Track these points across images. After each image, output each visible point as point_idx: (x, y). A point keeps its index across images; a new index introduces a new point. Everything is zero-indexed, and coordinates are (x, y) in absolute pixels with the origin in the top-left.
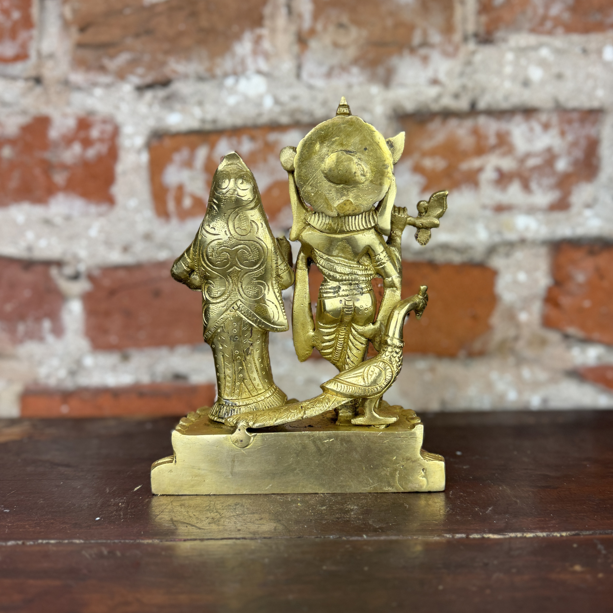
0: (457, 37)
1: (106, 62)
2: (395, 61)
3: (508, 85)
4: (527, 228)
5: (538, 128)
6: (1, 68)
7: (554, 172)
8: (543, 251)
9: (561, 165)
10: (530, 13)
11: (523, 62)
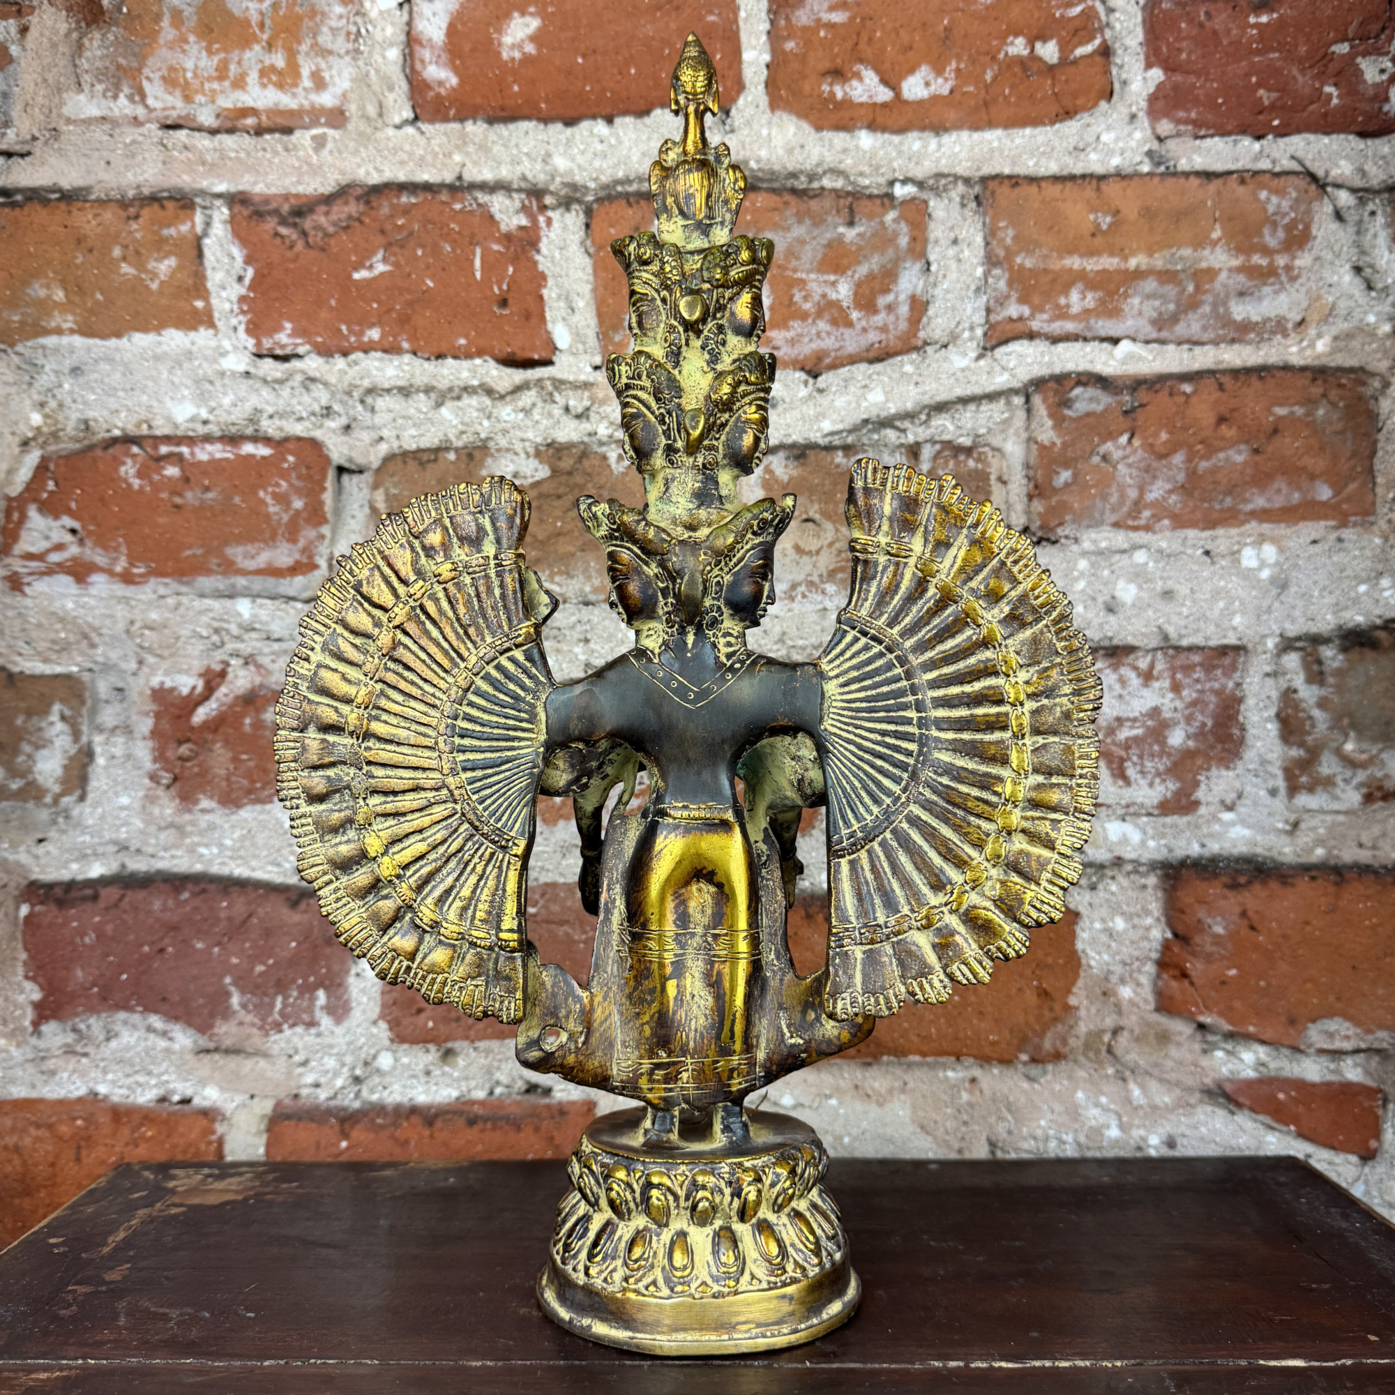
4: (1125, 840)
5: (1134, 680)
6: (270, 583)
7: (1165, 751)
8: (1152, 880)
9: (1177, 738)
10: (1114, 499)
11: (1106, 573)
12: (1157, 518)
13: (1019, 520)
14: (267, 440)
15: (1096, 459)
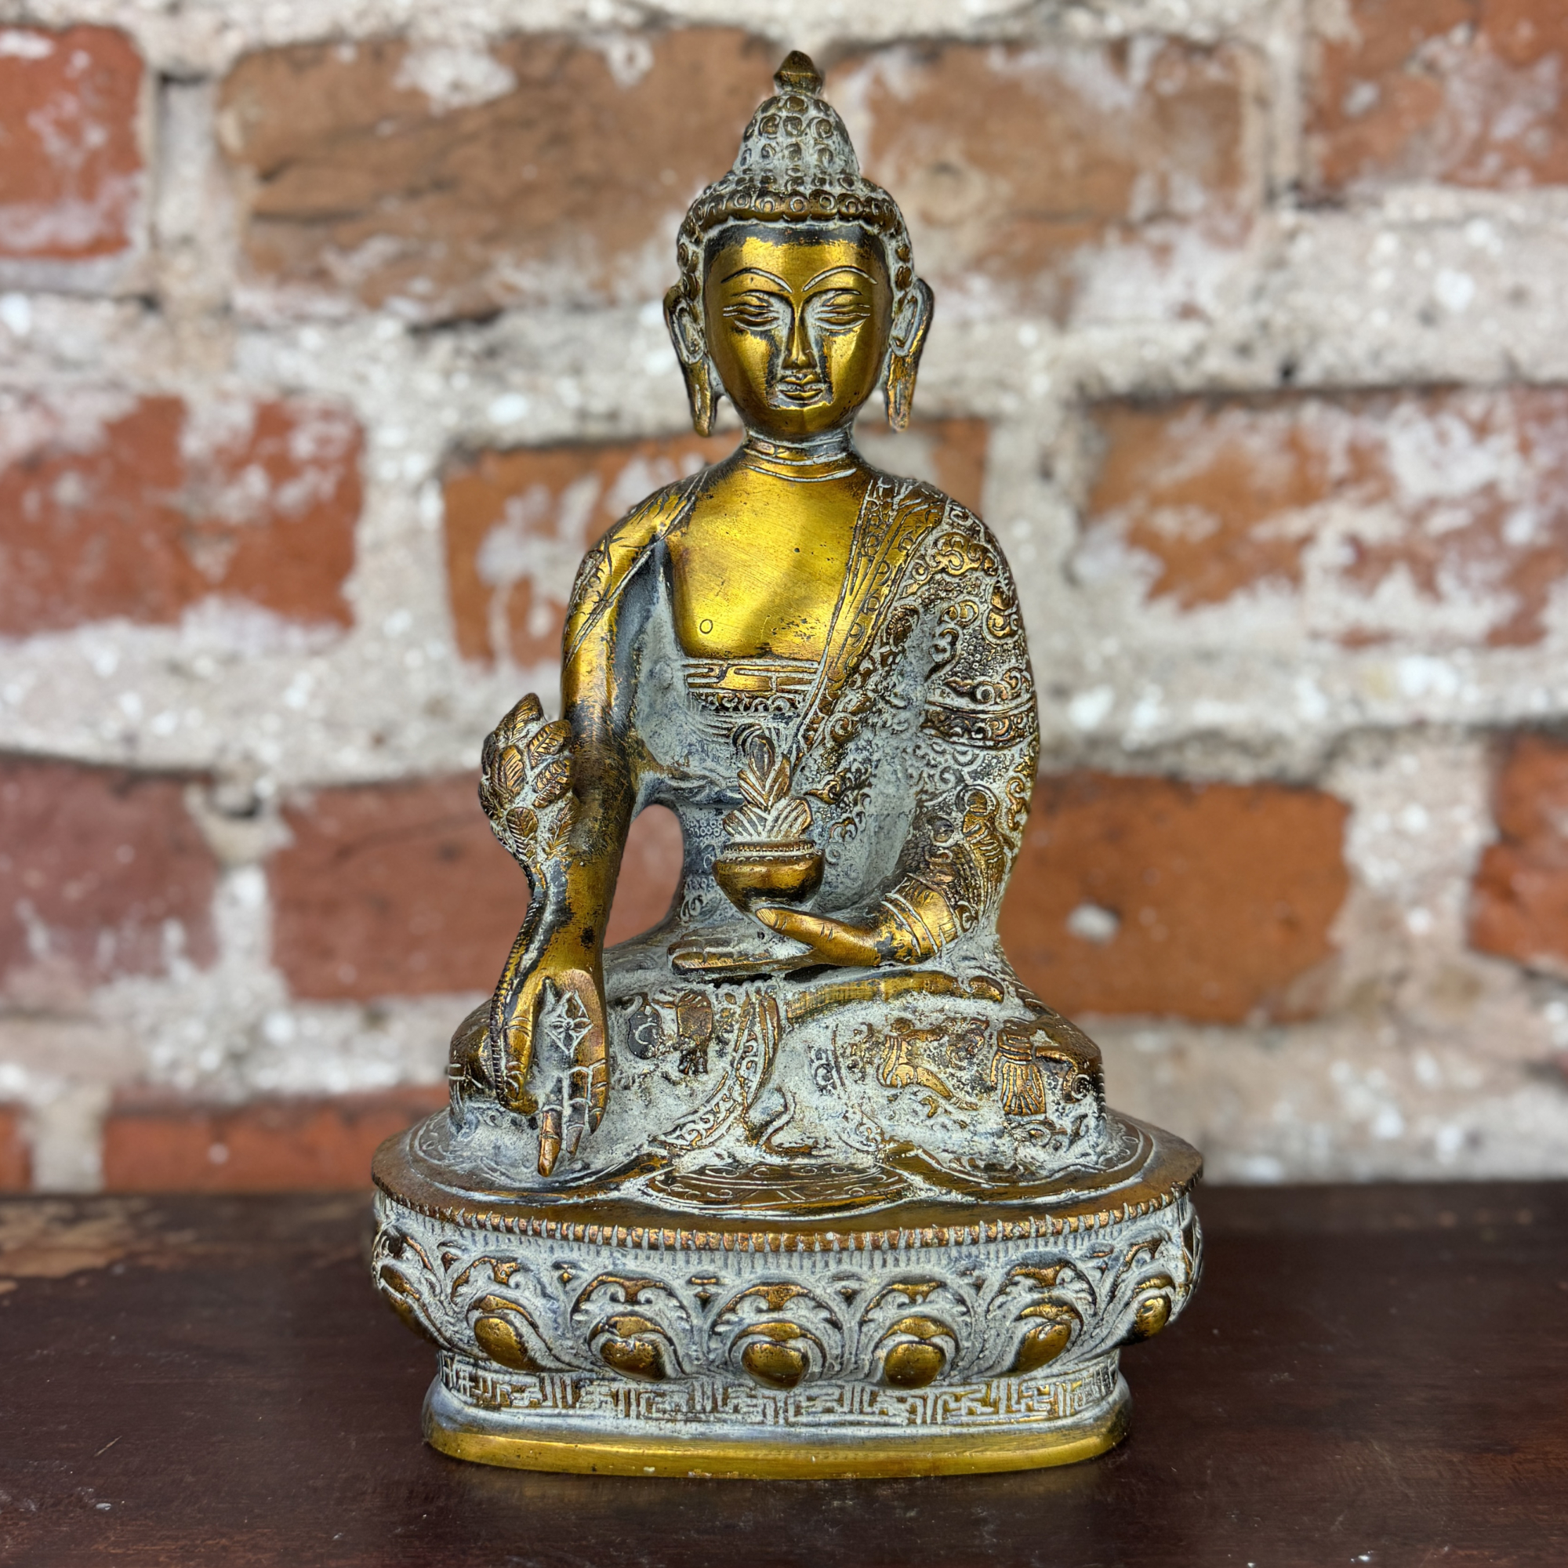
0: (1248, 194)
1: (330, 259)
2: (1082, 258)
3: (1380, 319)
4: (1429, 692)
5: (1459, 434)
6: (53, 271)
7: (1501, 547)
8: (1472, 753)
9: (1521, 529)
10: (1442, 133)
11: (1423, 259)
12: (1508, 167)
13: (1285, 168)
14: (40, 29)
15: (1414, 70)
